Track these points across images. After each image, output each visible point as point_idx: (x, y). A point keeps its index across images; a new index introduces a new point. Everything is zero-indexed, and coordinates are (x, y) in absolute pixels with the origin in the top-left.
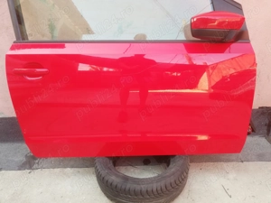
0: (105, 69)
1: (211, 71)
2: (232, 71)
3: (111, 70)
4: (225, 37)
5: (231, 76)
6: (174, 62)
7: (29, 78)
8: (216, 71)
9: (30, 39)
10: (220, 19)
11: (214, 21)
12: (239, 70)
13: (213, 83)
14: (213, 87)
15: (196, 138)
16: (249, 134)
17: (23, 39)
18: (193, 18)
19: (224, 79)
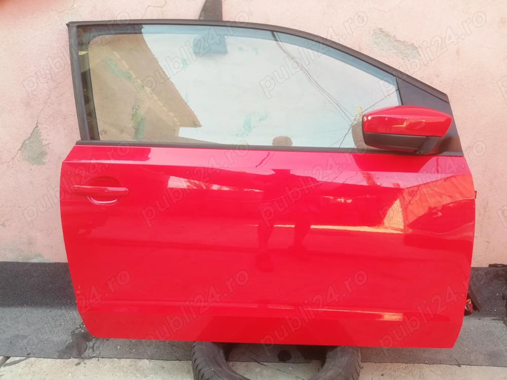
0: (215, 187)
1: (407, 198)
2: (446, 200)
3: (225, 188)
4: (420, 147)
5: (445, 208)
6: (340, 180)
7: (96, 202)
8: (417, 198)
9: (103, 138)
10: (412, 119)
11: (402, 121)
12: (459, 198)
13: (412, 219)
14: (411, 225)
15: (380, 316)
16: (467, 313)
17: (92, 138)
18: (367, 116)
19: (431, 212)
